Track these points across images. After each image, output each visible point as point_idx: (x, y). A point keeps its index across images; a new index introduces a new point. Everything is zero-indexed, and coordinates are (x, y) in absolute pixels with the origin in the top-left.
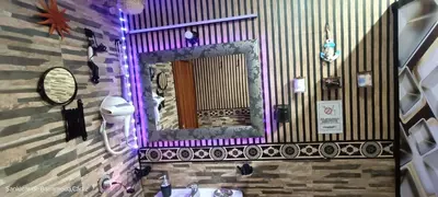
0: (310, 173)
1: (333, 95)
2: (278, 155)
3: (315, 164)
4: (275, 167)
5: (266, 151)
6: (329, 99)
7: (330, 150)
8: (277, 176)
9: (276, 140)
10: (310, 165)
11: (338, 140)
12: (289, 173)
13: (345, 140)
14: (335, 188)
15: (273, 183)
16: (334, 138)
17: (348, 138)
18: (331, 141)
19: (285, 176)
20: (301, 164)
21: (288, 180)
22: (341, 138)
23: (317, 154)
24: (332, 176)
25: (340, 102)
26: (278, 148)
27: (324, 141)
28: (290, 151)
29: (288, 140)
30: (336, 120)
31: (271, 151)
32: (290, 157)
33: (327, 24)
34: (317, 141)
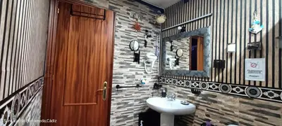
0: (237, 105)
1: (258, 54)
2: (218, 89)
3: (241, 99)
4: (215, 96)
5: (211, 86)
6: (255, 57)
7: (253, 92)
8: (215, 102)
9: (217, 80)
10: (238, 99)
11: (260, 86)
12: (223, 101)
13: (267, 87)
14: (256, 120)
15: (213, 106)
16: (258, 84)
17: (270, 85)
18: (255, 86)
19: (221, 103)
20: (232, 97)
21: (223, 106)
22: (264, 85)
23: (243, 93)
24: (254, 110)
25: (264, 60)
26: (218, 85)
27: (249, 85)
28: (225, 88)
29: (224, 81)
30: (260, 72)
31: (214, 87)
32: (224, 92)
33: (256, 10)
34: (244, 84)
